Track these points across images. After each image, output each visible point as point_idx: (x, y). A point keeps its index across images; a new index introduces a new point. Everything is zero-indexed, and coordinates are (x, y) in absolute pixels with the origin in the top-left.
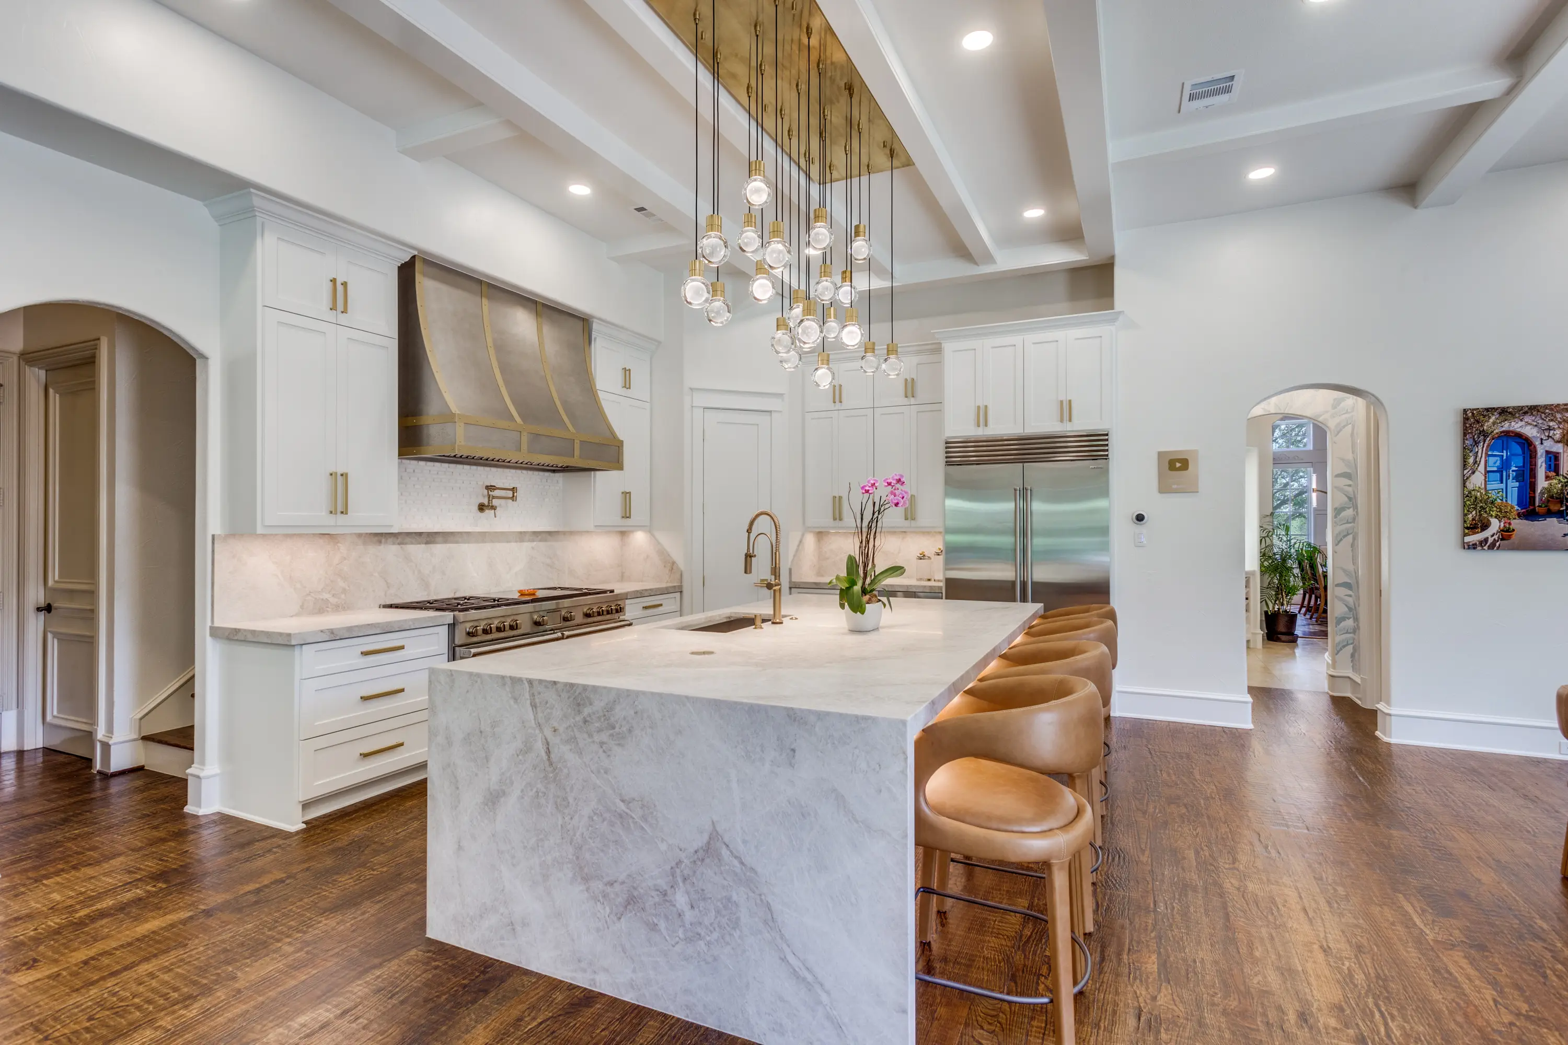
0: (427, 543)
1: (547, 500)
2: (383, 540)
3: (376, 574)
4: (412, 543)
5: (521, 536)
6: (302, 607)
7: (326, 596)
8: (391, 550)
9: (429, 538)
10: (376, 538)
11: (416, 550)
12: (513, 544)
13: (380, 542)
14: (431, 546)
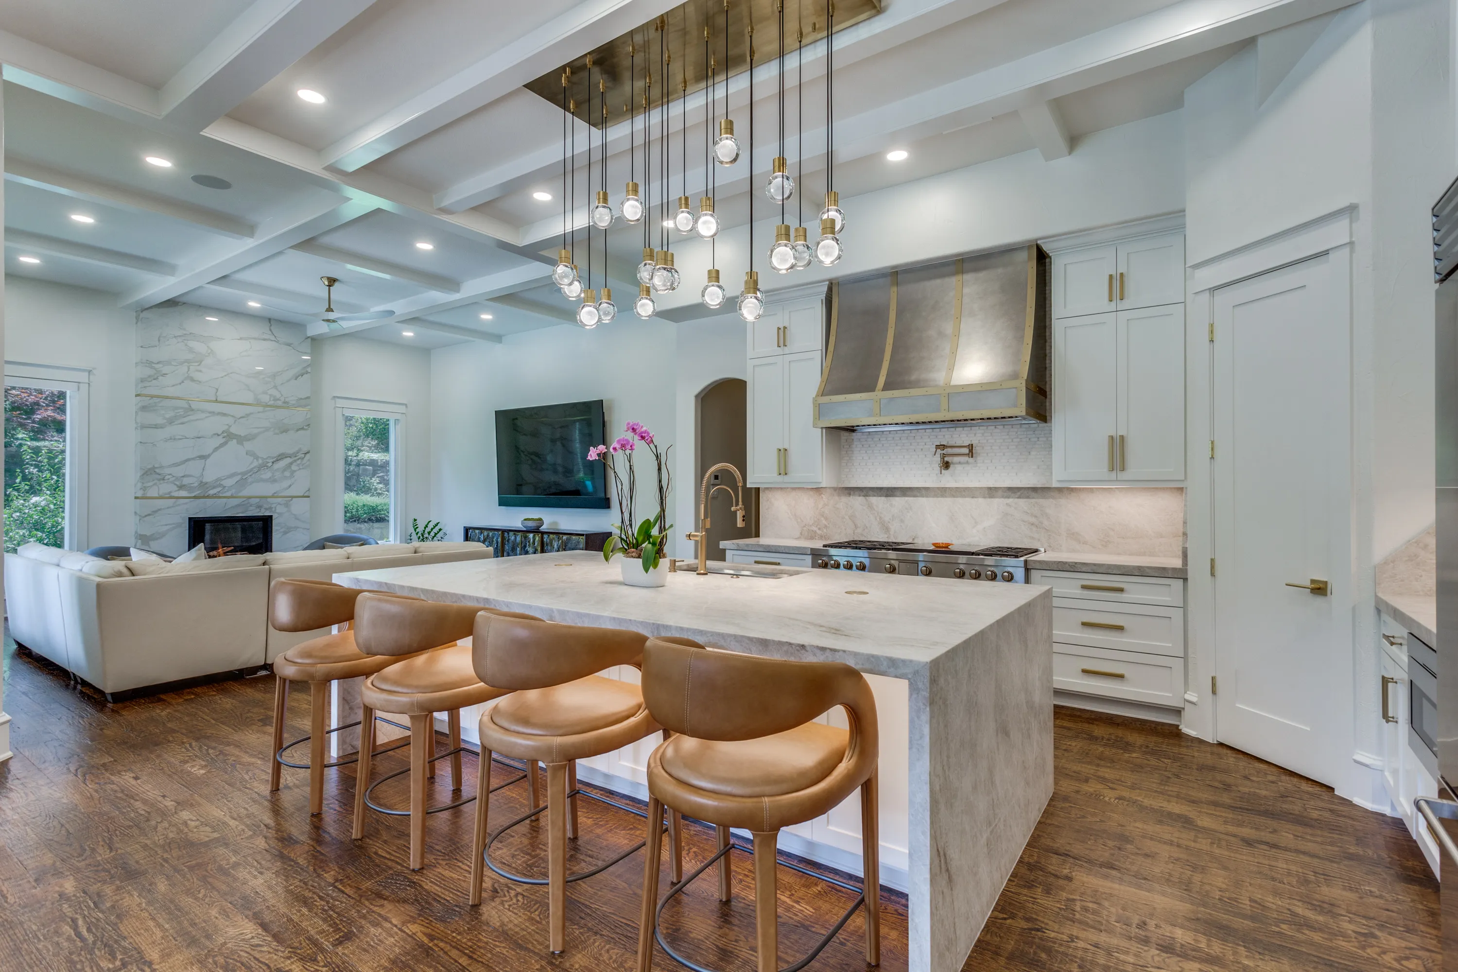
0: (887, 496)
1: (1033, 453)
2: (852, 493)
3: (847, 517)
4: (875, 496)
5: (991, 492)
6: (801, 534)
7: (814, 528)
8: (857, 501)
9: (889, 492)
10: (847, 491)
11: (878, 502)
12: (981, 500)
13: (850, 494)
14: (891, 498)
